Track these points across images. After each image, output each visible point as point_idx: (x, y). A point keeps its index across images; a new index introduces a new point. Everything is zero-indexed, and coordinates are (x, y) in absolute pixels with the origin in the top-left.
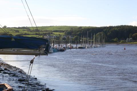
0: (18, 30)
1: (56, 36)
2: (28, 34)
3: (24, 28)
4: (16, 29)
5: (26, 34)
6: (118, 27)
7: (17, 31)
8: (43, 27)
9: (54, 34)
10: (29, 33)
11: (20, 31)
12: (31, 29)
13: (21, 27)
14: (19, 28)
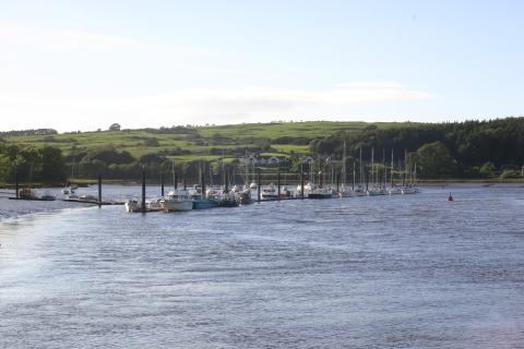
0: (157, 136)
1: (280, 158)
2: (188, 153)
3: (178, 130)
4: (151, 136)
5: (179, 152)
6: (496, 124)
7: (153, 142)
8: (244, 126)
9: (275, 151)
10: (193, 148)
11: (160, 142)
12: (202, 134)
13: (170, 127)
14: (163, 131)
